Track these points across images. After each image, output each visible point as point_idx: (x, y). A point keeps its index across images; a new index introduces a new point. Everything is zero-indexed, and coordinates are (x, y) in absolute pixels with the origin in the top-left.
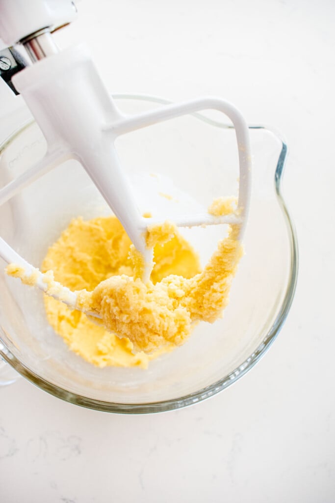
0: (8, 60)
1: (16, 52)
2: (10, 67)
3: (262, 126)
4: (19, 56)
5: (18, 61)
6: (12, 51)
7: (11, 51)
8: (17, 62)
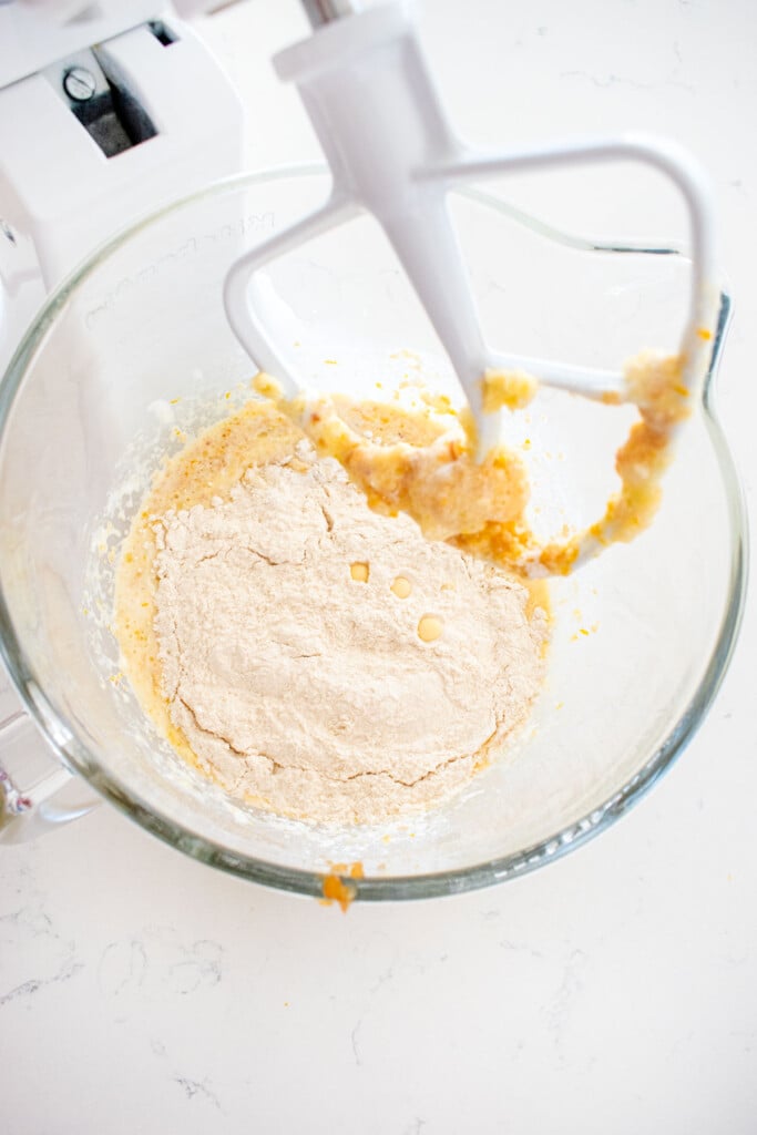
0: (90, 77)
1: (108, 57)
2: (93, 92)
3: (674, 249)
4: (116, 66)
5: (113, 81)
6: (99, 56)
7: (95, 55)
8: (109, 82)
